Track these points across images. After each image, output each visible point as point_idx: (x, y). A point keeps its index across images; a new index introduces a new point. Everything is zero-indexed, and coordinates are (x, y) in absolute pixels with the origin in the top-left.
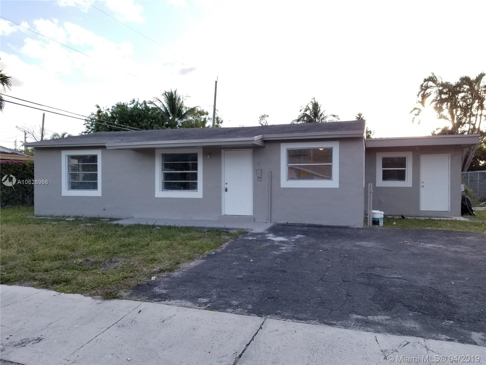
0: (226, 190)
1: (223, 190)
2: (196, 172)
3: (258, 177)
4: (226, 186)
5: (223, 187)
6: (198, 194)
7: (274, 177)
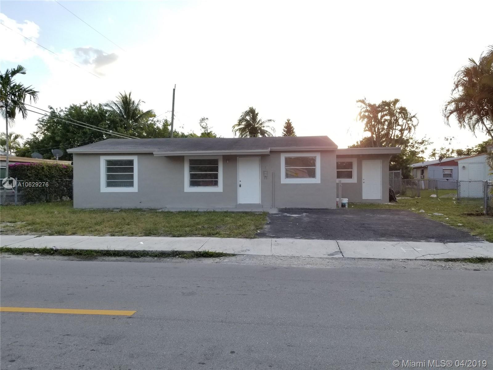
0: (240, 186)
1: (238, 186)
2: (217, 173)
3: (264, 176)
4: (240, 183)
5: (239, 183)
6: (219, 189)
7: (276, 176)
